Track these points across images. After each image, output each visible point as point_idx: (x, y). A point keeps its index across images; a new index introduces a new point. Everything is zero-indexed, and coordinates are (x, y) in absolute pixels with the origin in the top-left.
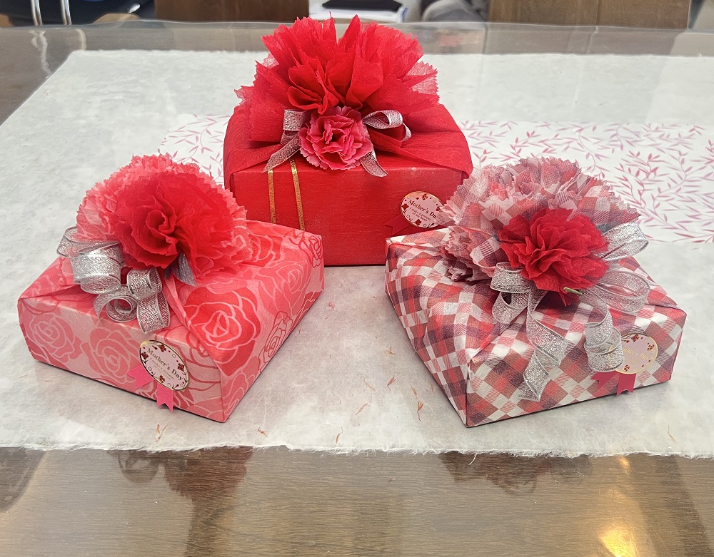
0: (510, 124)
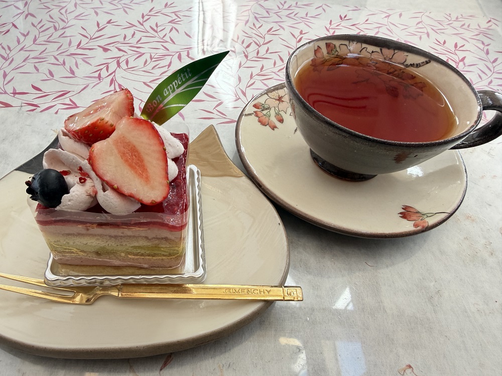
0: (324, 7)
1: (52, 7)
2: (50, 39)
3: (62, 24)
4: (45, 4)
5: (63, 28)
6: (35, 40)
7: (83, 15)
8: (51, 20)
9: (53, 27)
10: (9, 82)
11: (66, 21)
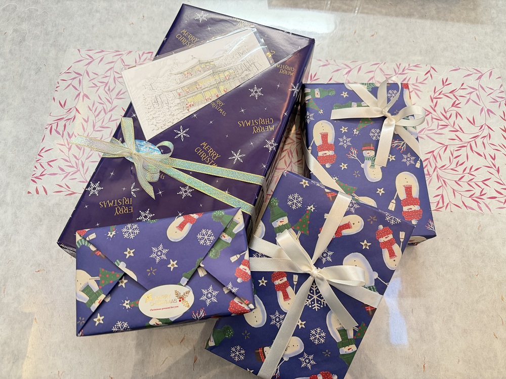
1: (99, 84)
2: (104, 124)
3: (108, 106)
4: (93, 81)
5: (110, 111)
6: (94, 126)
7: (121, 93)
8: (101, 101)
9: (103, 111)
10: (86, 171)
11: (111, 101)
